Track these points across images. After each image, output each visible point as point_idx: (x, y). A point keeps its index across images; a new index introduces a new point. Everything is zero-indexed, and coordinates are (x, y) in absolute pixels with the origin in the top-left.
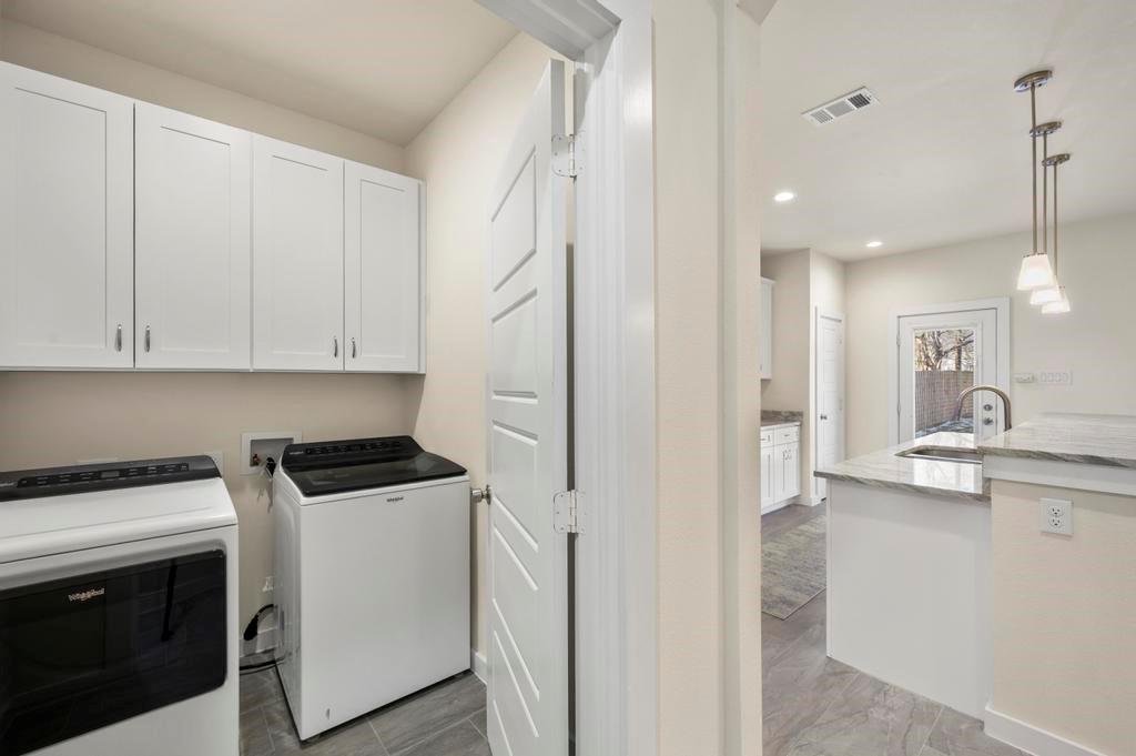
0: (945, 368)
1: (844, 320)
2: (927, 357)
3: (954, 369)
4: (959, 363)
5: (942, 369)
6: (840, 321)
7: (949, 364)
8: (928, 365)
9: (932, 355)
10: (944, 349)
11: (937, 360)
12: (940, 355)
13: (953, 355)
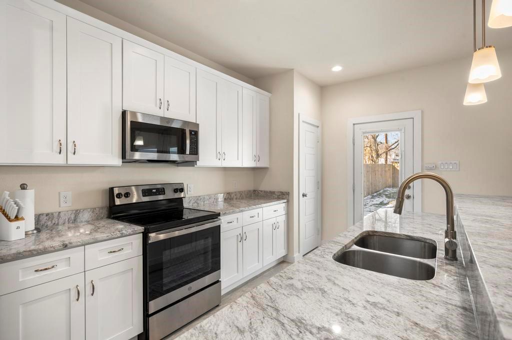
0: (380, 163)
1: (320, 127)
2: (372, 157)
3: (384, 163)
4: (386, 160)
5: (379, 163)
6: (318, 127)
7: (382, 161)
8: (373, 161)
9: (374, 155)
10: (380, 152)
11: (377, 158)
12: (378, 156)
13: (384, 156)
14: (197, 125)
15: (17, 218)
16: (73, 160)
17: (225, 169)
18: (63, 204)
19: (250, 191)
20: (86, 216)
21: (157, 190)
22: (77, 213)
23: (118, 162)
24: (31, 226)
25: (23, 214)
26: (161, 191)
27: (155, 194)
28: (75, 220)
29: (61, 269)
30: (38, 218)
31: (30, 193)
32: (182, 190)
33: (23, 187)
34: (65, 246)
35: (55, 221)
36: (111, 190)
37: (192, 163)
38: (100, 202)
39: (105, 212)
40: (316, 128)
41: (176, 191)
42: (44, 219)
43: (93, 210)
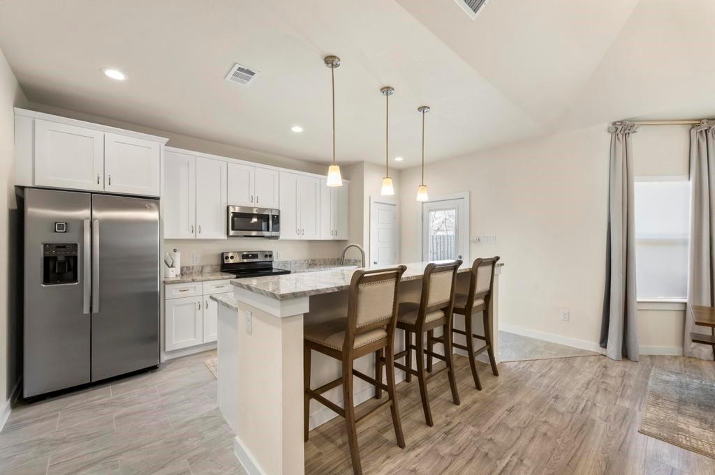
1: (397, 206)
6: (395, 205)
14: (279, 211)
15: (172, 266)
16: (200, 236)
17: (310, 241)
18: (195, 262)
19: (334, 259)
20: (207, 269)
21: (253, 255)
22: (203, 267)
23: (224, 237)
24: (179, 272)
25: (175, 264)
26: (255, 256)
27: (251, 258)
28: (202, 271)
29: (191, 292)
30: (182, 269)
31: (178, 254)
32: (271, 256)
33: (175, 251)
34: (193, 281)
35: (191, 271)
36: (223, 254)
37: (276, 237)
38: (216, 262)
39: (219, 268)
40: (393, 207)
41: (266, 256)
42: (185, 269)
43: (212, 266)
